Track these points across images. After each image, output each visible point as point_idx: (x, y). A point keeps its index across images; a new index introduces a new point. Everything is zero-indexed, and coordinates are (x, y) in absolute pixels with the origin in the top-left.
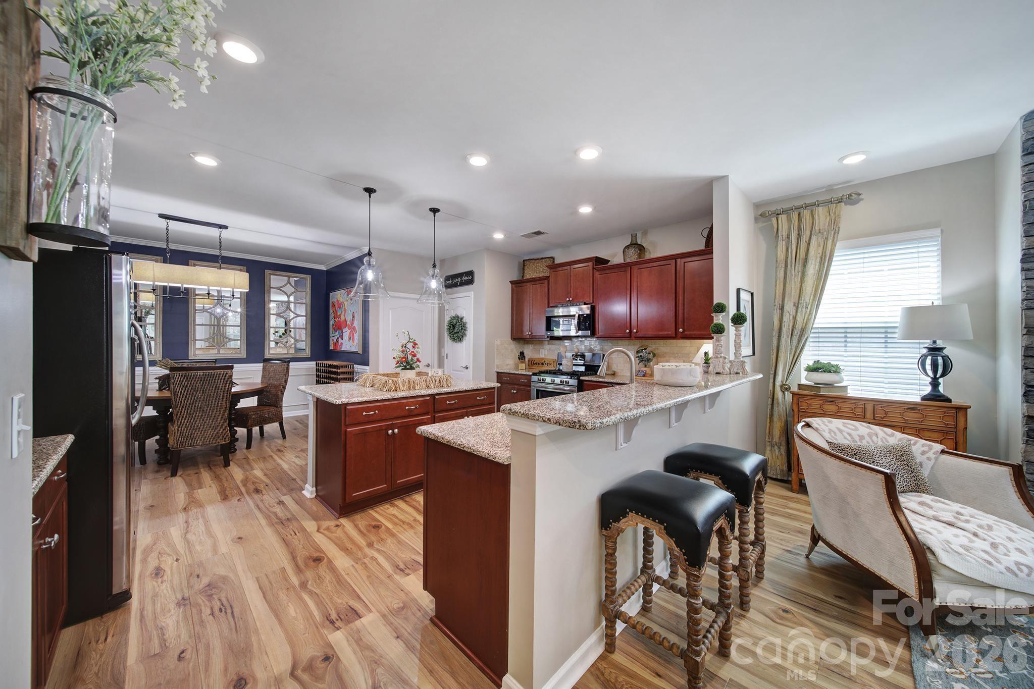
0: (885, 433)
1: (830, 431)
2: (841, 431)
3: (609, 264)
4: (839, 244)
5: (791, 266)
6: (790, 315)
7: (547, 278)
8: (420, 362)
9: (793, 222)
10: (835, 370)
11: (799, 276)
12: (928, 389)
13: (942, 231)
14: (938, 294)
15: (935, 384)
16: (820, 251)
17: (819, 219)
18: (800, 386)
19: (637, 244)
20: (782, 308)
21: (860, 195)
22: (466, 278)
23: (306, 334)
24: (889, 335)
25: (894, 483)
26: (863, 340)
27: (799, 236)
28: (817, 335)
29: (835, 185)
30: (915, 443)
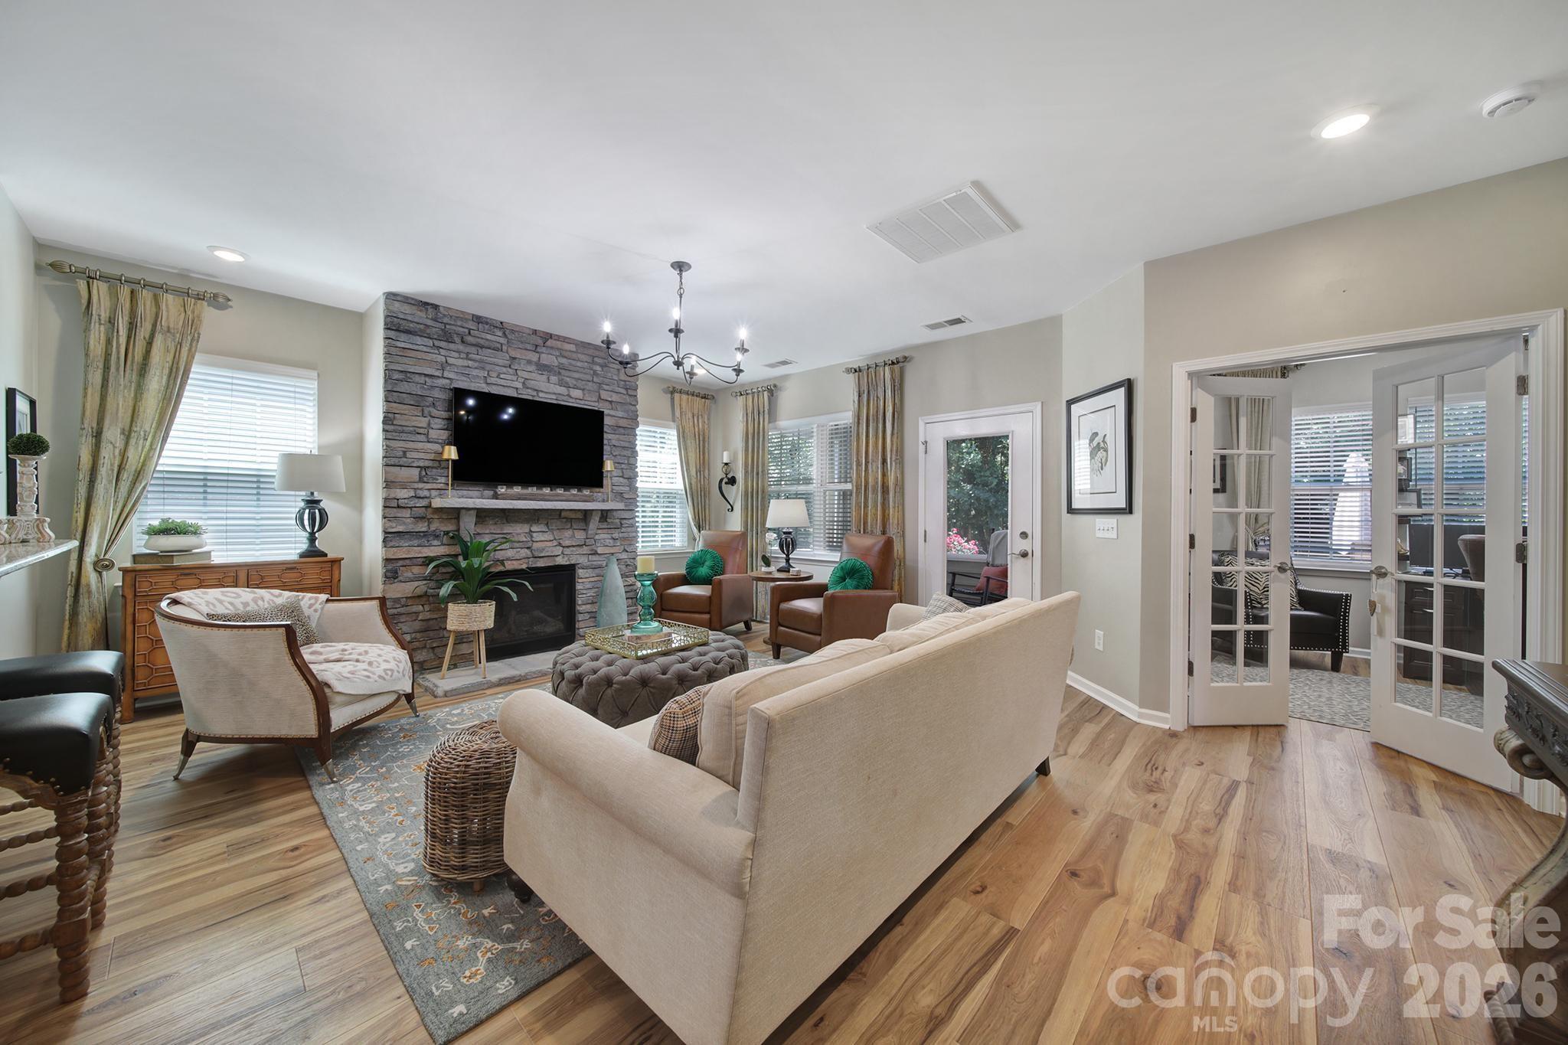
0: (272, 594)
1: (208, 603)
2: (221, 602)
4: (198, 357)
5: (118, 369)
6: (114, 447)
9: (121, 300)
10: (195, 531)
11: (133, 389)
12: (304, 546)
13: (318, 375)
14: (313, 442)
15: (312, 539)
16: (170, 358)
17: (168, 311)
18: (136, 558)
20: (98, 435)
21: (229, 300)
24: (262, 486)
25: (294, 633)
26: (230, 491)
27: (132, 327)
28: (161, 482)
29: (194, 272)
30: (303, 598)
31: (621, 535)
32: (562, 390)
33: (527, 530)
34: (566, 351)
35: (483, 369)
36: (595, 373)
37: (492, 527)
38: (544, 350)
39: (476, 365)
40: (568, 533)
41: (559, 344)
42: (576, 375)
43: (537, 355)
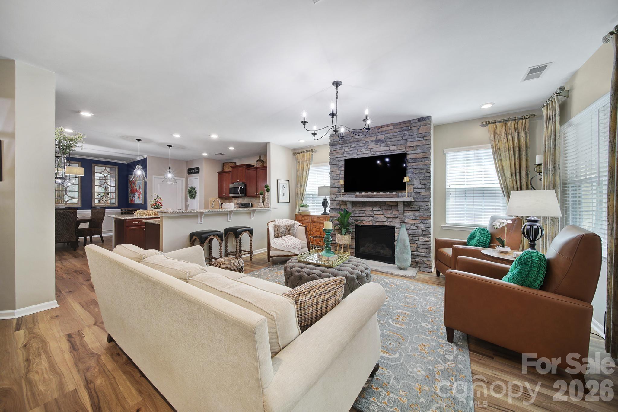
3: (254, 167)
4: (311, 165)
5: (300, 172)
6: (300, 188)
7: (231, 171)
8: (162, 206)
15: (325, 210)
16: (307, 167)
17: (306, 157)
19: (261, 160)
20: (298, 186)
22: (196, 170)
23: (116, 195)
28: (306, 196)
31: (419, 214)
32: (387, 148)
33: (371, 210)
34: (389, 130)
35: (356, 149)
36: (404, 135)
37: (359, 208)
38: (378, 134)
39: (354, 149)
40: (390, 212)
41: (384, 129)
42: (393, 140)
43: (375, 137)
